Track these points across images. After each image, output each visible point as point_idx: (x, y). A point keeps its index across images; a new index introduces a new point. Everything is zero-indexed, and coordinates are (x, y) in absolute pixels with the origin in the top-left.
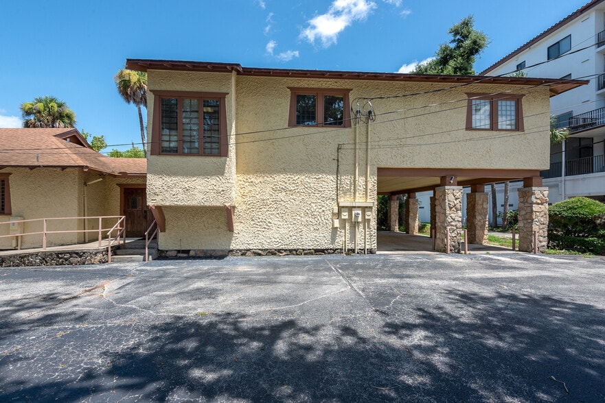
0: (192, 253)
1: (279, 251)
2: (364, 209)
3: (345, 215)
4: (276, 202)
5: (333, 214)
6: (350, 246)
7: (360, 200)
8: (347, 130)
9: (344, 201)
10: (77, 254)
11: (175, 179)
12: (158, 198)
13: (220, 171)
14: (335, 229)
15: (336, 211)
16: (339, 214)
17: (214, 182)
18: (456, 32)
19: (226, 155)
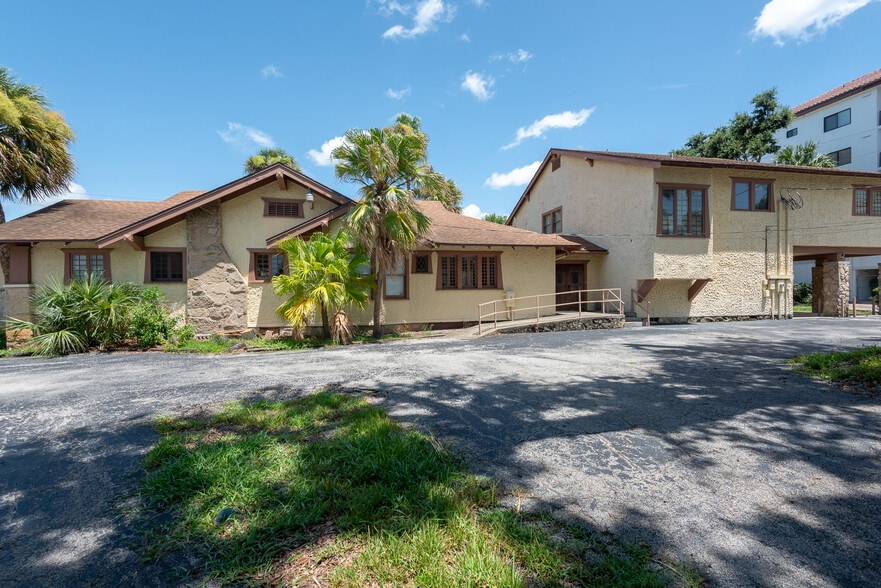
0: (661, 321)
1: (724, 318)
2: (786, 280)
3: (773, 287)
4: (722, 275)
5: (763, 285)
6: (774, 313)
7: (782, 274)
8: (772, 214)
9: (773, 274)
10: (607, 319)
11: (675, 257)
12: (662, 273)
13: (705, 252)
14: (764, 298)
15: (766, 283)
16: (767, 286)
17: (700, 259)
18: (761, 104)
19: (709, 237)
